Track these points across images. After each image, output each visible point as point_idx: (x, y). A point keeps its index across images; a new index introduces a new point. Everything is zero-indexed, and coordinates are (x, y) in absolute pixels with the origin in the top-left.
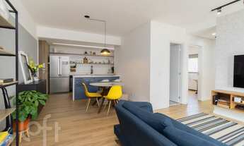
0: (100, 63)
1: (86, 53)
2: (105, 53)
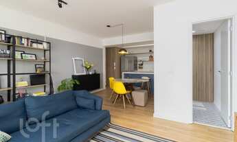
1: (150, 51)
2: (123, 52)
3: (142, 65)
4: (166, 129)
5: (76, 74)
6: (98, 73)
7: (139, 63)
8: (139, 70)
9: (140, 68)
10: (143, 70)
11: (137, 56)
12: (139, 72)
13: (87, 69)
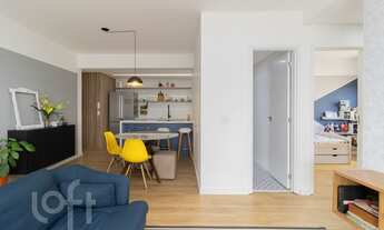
0: (182, 100)
1: (161, 85)
2: (135, 84)
3: (146, 107)
4: (224, 210)
5: (19, 126)
6: (70, 122)
7: (140, 104)
8: (141, 116)
9: (142, 113)
10: (148, 116)
11: (139, 91)
12: (141, 119)
13: (47, 116)
